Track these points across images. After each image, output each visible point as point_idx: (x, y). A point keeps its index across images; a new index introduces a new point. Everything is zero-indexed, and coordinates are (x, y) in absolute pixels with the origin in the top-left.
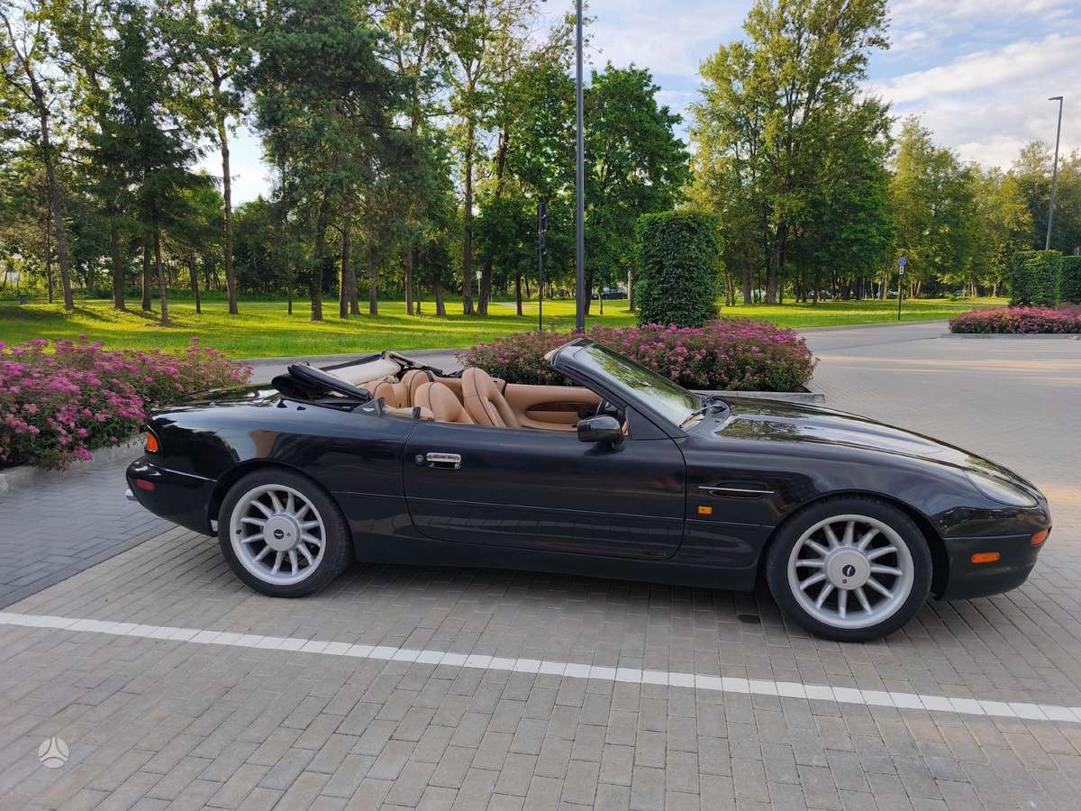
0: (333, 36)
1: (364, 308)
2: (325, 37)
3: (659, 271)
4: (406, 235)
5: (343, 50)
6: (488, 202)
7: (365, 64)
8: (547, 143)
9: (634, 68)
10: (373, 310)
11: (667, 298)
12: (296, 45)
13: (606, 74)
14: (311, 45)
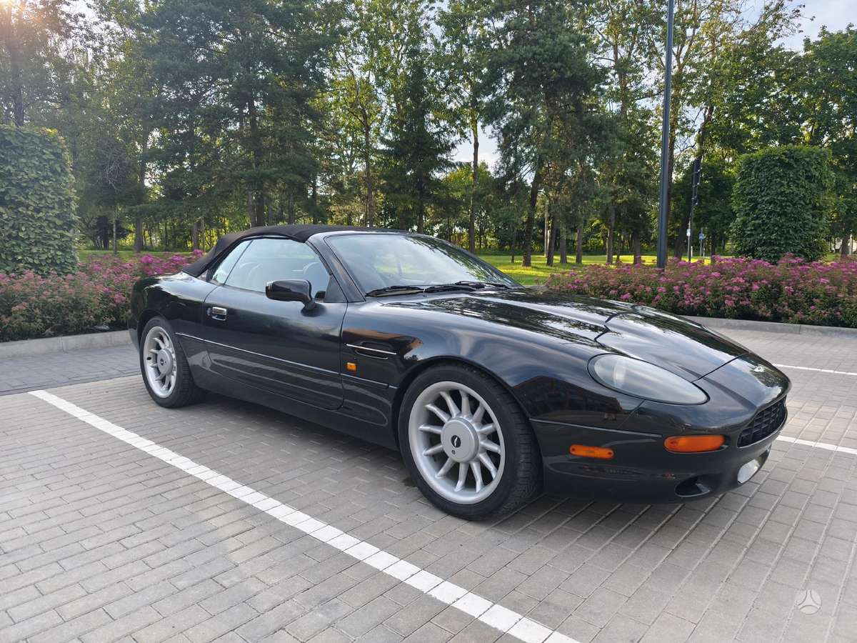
0: (543, 46)
1: (572, 259)
2: (537, 49)
3: (753, 209)
4: (591, 197)
5: (548, 55)
6: (686, 166)
7: (566, 64)
8: (751, 111)
9: (851, 29)
10: (579, 260)
11: (758, 234)
12: (513, 58)
13: (820, 39)
14: (524, 56)
